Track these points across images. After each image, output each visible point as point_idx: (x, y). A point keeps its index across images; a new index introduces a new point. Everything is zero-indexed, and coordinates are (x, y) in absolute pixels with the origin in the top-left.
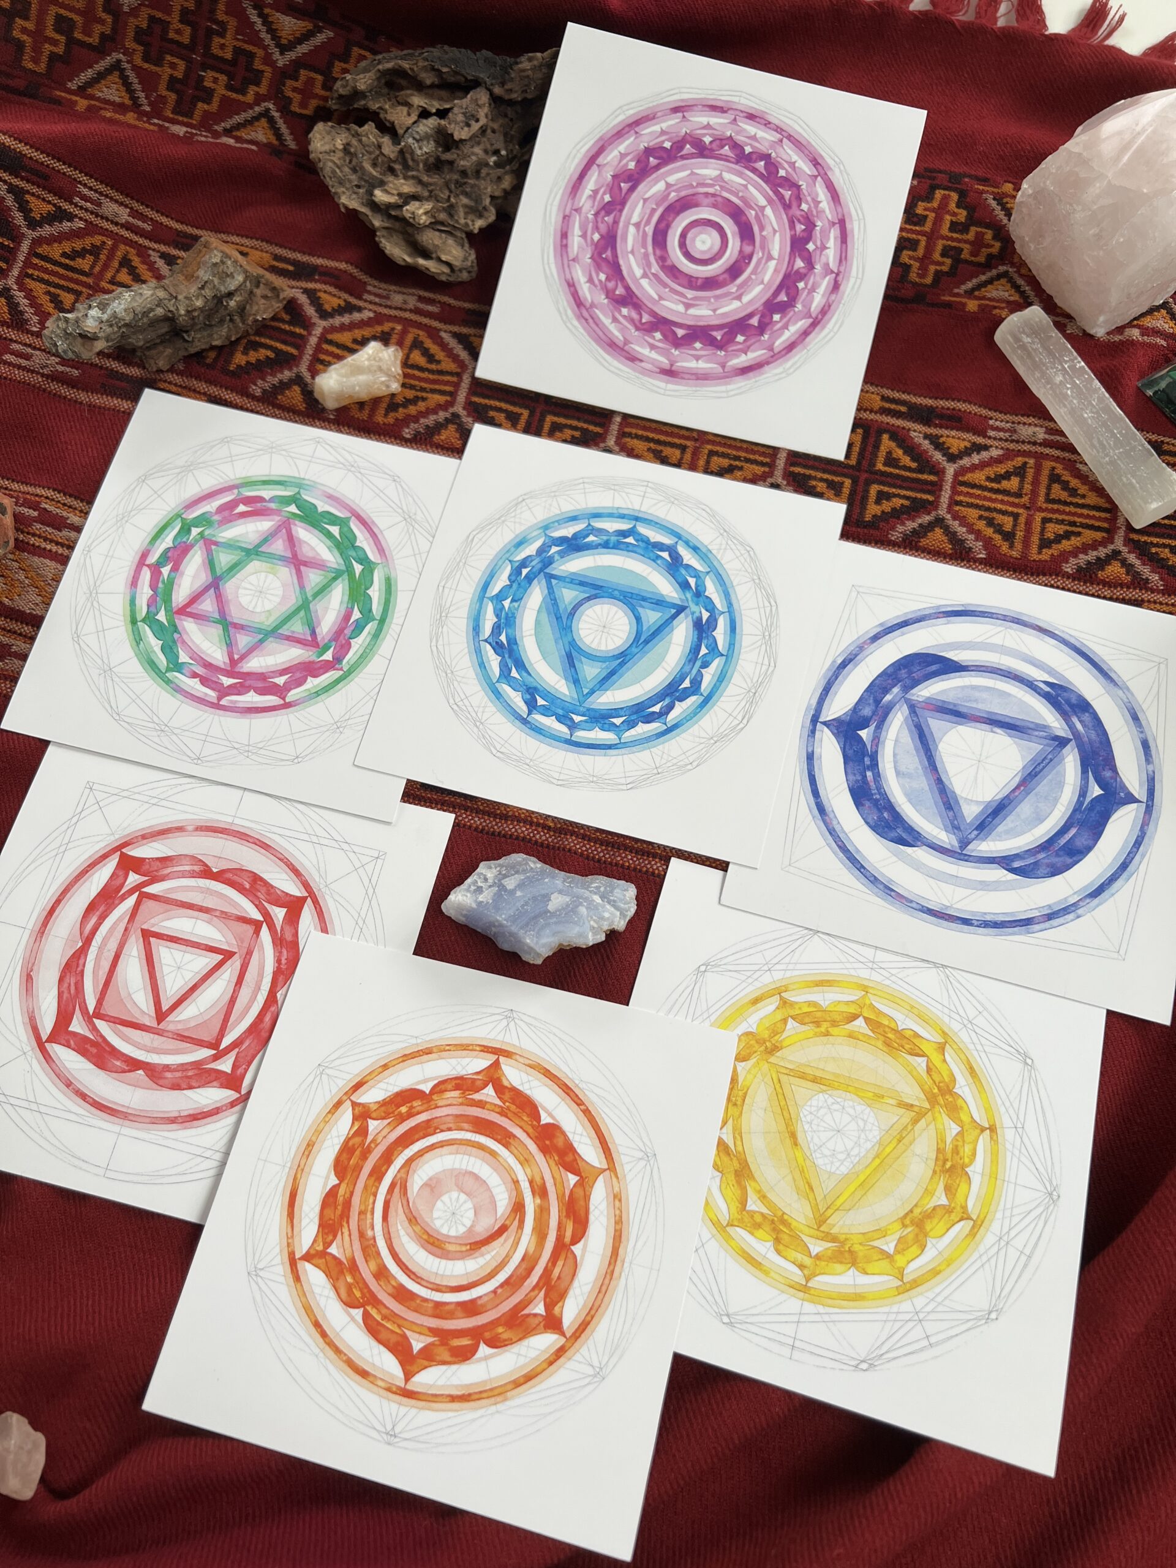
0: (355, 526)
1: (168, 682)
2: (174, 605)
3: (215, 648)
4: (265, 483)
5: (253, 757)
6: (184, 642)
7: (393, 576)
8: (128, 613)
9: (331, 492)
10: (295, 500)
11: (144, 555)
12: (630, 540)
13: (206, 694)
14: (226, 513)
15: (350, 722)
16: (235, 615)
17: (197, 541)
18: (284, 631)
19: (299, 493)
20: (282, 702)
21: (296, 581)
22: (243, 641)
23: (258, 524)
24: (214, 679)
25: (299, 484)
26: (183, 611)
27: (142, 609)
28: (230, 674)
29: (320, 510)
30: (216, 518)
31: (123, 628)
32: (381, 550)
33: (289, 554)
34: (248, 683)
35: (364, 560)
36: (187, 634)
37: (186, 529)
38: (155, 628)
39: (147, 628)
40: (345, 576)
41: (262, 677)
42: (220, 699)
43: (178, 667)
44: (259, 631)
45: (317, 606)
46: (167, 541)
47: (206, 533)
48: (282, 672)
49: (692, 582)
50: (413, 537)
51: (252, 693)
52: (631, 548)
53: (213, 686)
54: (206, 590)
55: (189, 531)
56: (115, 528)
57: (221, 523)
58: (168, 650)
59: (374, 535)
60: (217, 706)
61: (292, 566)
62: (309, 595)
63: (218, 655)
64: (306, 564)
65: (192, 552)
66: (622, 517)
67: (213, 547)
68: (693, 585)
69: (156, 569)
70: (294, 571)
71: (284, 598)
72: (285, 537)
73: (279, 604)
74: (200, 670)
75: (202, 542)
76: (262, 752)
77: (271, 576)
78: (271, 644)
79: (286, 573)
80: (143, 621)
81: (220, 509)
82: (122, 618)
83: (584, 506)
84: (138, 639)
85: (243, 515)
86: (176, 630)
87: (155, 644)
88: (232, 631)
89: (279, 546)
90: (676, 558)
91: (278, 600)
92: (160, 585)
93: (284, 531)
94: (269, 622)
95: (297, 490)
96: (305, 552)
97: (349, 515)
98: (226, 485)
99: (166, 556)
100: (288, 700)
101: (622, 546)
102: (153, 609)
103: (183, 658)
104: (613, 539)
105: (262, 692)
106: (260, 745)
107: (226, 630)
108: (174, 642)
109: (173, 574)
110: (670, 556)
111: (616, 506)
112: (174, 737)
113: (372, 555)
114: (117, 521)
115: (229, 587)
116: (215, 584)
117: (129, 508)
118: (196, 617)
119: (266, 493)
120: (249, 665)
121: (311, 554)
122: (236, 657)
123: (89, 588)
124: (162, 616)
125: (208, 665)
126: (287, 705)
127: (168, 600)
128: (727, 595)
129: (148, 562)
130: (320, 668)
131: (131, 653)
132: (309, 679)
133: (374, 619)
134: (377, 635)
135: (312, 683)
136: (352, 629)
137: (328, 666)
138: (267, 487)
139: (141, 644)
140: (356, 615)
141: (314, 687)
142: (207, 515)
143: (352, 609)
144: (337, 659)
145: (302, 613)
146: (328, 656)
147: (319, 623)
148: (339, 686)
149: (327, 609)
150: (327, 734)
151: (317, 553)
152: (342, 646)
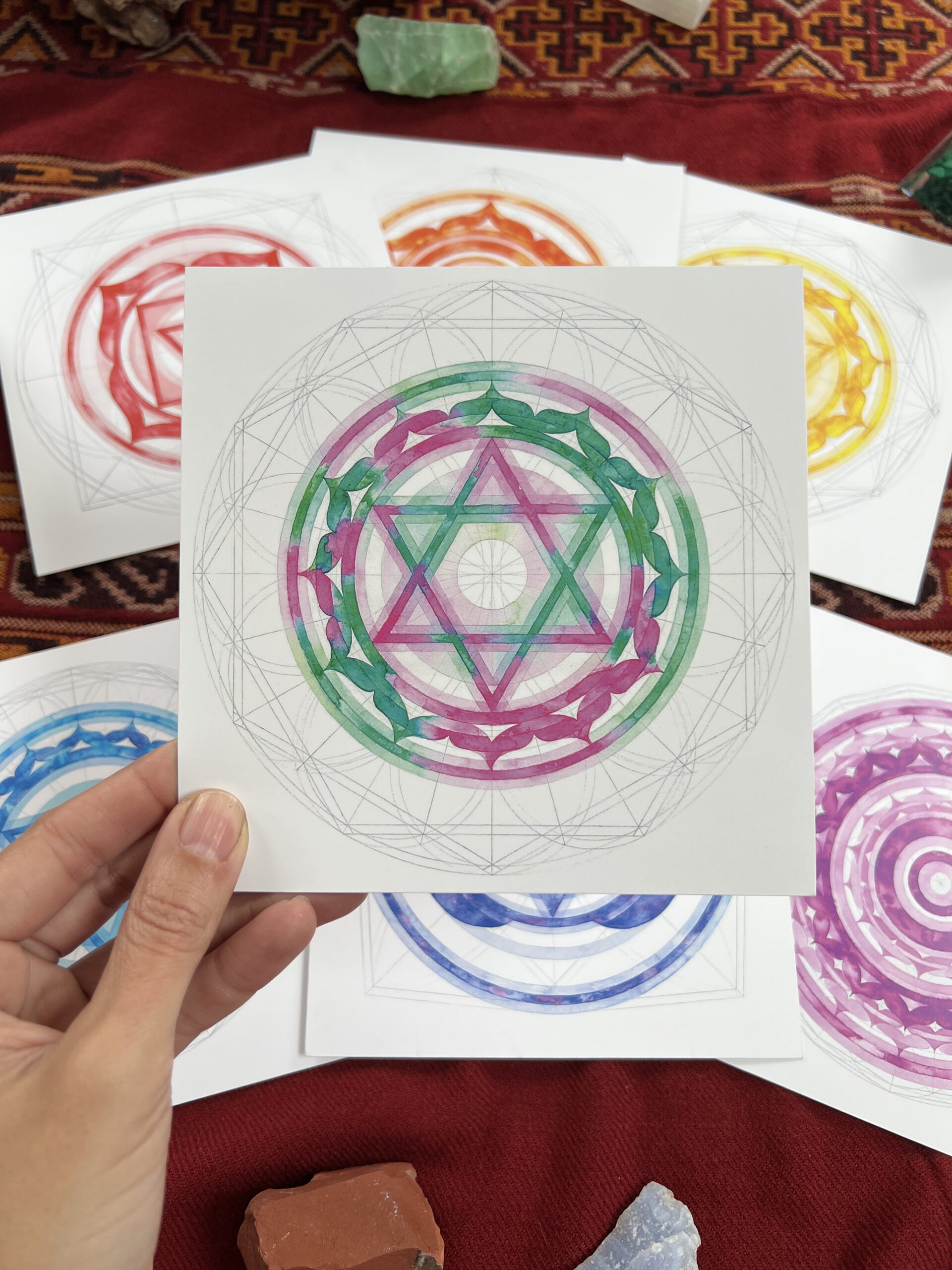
0: (600, 425)
1: (405, 754)
2: (369, 629)
3: (455, 682)
4: (435, 384)
5: (573, 842)
6: (405, 685)
7: (686, 494)
8: (305, 660)
9: (542, 374)
10: (490, 403)
11: (293, 558)
13: (468, 760)
14: (393, 454)
16: (467, 622)
17: (365, 514)
18: (549, 628)
19: (492, 389)
20: (585, 745)
21: (539, 542)
22: (494, 661)
23: (448, 459)
24: (471, 733)
25: (488, 373)
26: (386, 635)
27: (324, 650)
28: (493, 718)
29: (536, 410)
30: (380, 466)
31: (305, 686)
32: (654, 456)
33: (514, 501)
34: (524, 726)
35: (632, 479)
36: (405, 670)
37: (340, 498)
38: (354, 673)
39: (342, 677)
40: (612, 514)
41: (542, 711)
42: (491, 762)
43: (411, 727)
44: (512, 638)
45: (587, 575)
46: (318, 525)
47: (375, 495)
48: (570, 696)
50: (695, 419)
51: (535, 741)
53: (475, 744)
54: (408, 591)
55: (347, 500)
56: (228, 523)
57: (392, 473)
58: (386, 704)
59: (634, 433)
60: (490, 775)
61: (525, 519)
62: (567, 559)
63: (463, 693)
64: (544, 509)
65: (364, 534)
67: (394, 518)
69: (319, 576)
70: (531, 526)
71: (530, 575)
72: (499, 472)
73: (527, 586)
74: (446, 724)
75: (372, 513)
76: (582, 831)
77: (499, 544)
78: (538, 656)
79: (518, 532)
80: (331, 666)
81: (382, 449)
82: (298, 671)
84: (335, 699)
85: (420, 450)
86: (387, 669)
87: (363, 699)
88: (471, 648)
89: (493, 491)
91: (522, 580)
92: (336, 601)
93: (492, 461)
94: (522, 620)
95: (488, 384)
96: (538, 490)
97: (584, 407)
98: (374, 406)
99: (326, 552)
100: (593, 738)
102: (339, 645)
103: (414, 710)
105: (550, 735)
106: (577, 821)
107: (461, 649)
109: (349, 579)
113: (643, 467)
114: (228, 512)
115: (442, 579)
116: (419, 579)
117: (239, 486)
118: (412, 639)
119: (443, 403)
120: (516, 696)
121: (547, 491)
122: (492, 689)
123: (227, 634)
125: (455, 713)
126: (595, 748)
127: (357, 624)
129: (302, 569)
130: (624, 675)
131: (333, 724)
132: (614, 697)
133: (681, 575)
134: (693, 600)
135: (620, 703)
136: (651, 598)
137: (636, 669)
138: (439, 391)
139: (343, 706)
140: (650, 575)
141: (626, 707)
142: (362, 465)
143: (641, 566)
144: (646, 654)
145: (567, 593)
146: (629, 653)
147: (598, 603)
148: (663, 698)
149: (602, 576)
150: (671, 779)
151: (558, 488)
152: (646, 632)
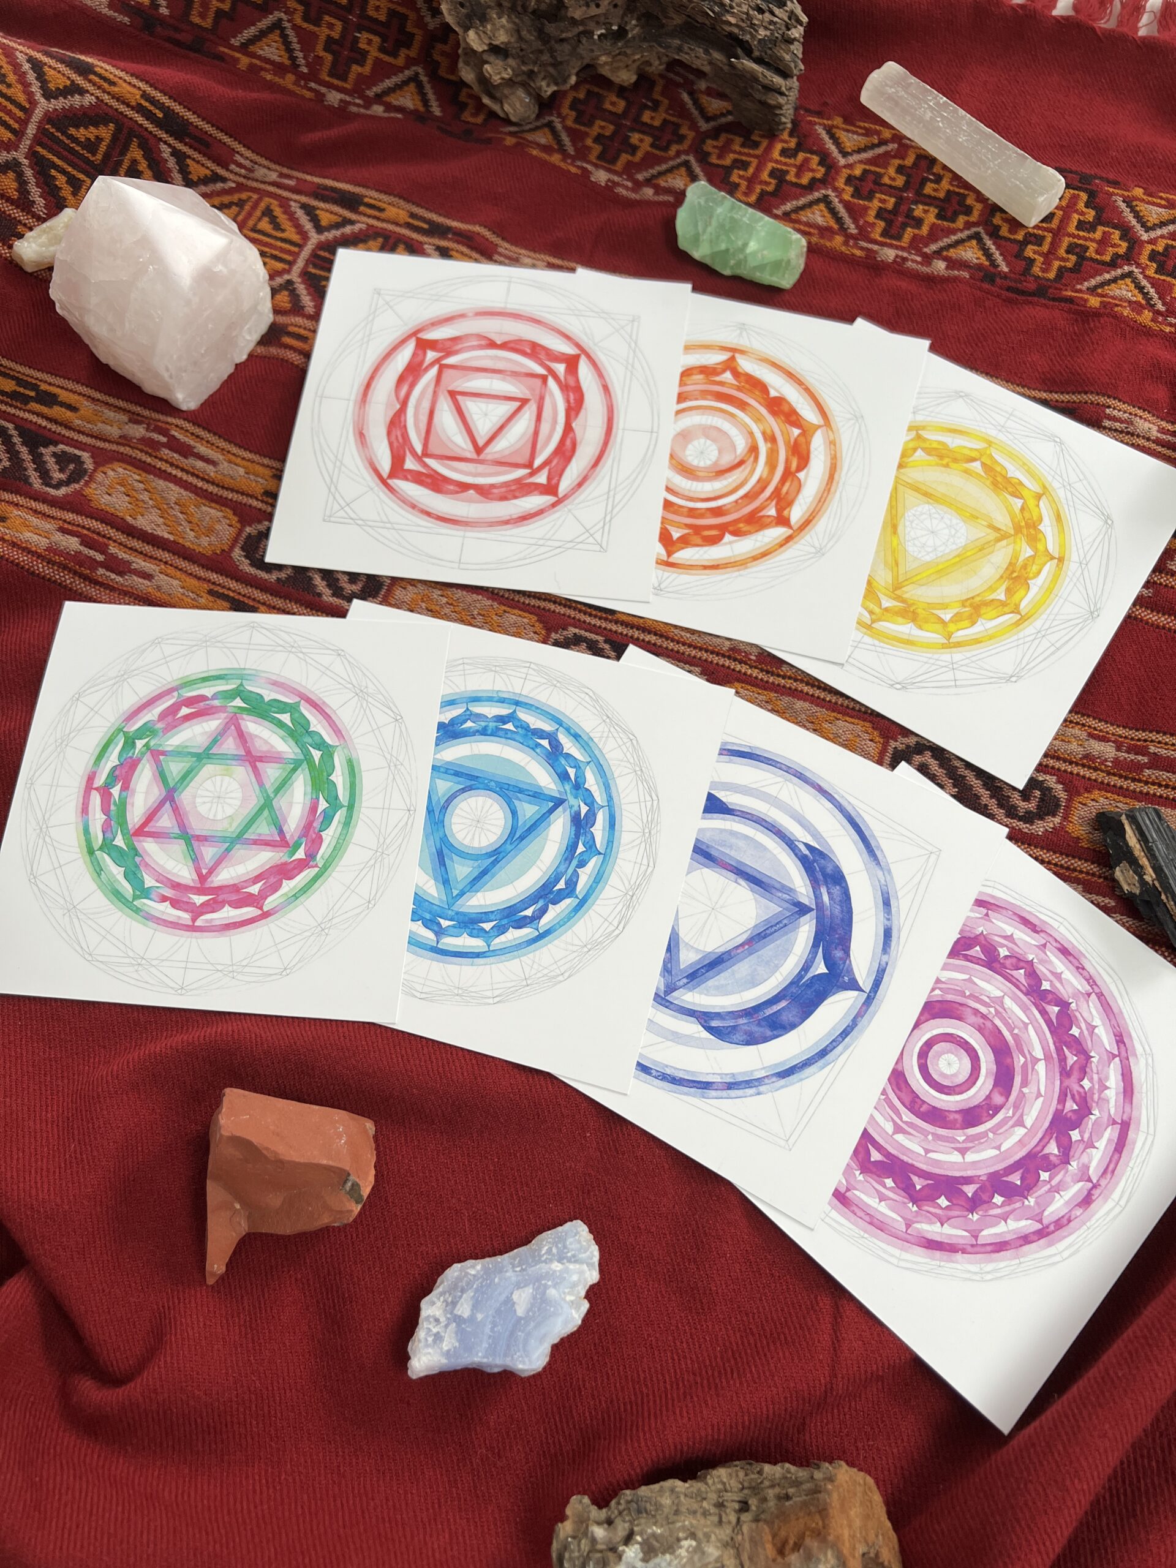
0: (306, 710)
1: (137, 910)
2: (130, 826)
3: (180, 865)
4: (205, 679)
5: (239, 977)
6: (147, 865)
7: (354, 756)
8: (84, 843)
9: (274, 677)
10: (239, 692)
11: (91, 779)
12: (509, 726)
13: (179, 917)
14: (170, 719)
15: (334, 921)
16: (197, 827)
17: (143, 754)
18: (250, 835)
19: (241, 684)
20: (259, 912)
21: (254, 780)
22: (209, 853)
23: (204, 724)
24: (185, 900)
25: (240, 675)
26: (141, 832)
27: (98, 838)
28: (201, 891)
29: (266, 699)
30: (160, 726)
31: (81, 861)
32: (338, 731)
33: (242, 752)
34: (220, 898)
35: (321, 745)
36: (149, 855)
37: (130, 743)
38: (114, 854)
39: (105, 856)
40: (305, 765)
41: (235, 888)
42: (194, 920)
43: (143, 892)
44: (224, 839)
45: (281, 803)
46: (113, 759)
47: (152, 743)
48: (256, 880)
49: (572, 772)
50: (368, 712)
51: (227, 908)
52: (509, 735)
53: (186, 907)
54: (161, 805)
55: (134, 745)
56: (55, 754)
57: (166, 730)
58: (131, 876)
59: (328, 717)
60: (192, 928)
61: (247, 764)
62: (270, 791)
63: (185, 874)
64: (261, 759)
65: (140, 766)
66: (502, 701)
67: (161, 758)
68: (572, 777)
69: (105, 792)
70: (250, 769)
71: (244, 799)
72: (235, 734)
73: (240, 806)
74: (168, 892)
75: (149, 753)
76: (247, 970)
77: (227, 778)
78: (239, 851)
79: (242, 772)
80: (101, 849)
81: (162, 716)
82: (78, 850)
83: (463, 689)
84: (98, 870)
85: (187, 718)
86: (137, 853)
87: (117, 872)
88: (195, 844)
89: (230, 745)
90: (556, 746)
91: (238, 803)
92: (113, 807)
93: (233, 727)
94: (233, 829)
95: (238, 682)
96: (259, 747)
97: (298, 699)
98: (165, 689)
99: (113, 777)
100: (265, 909)
101: (501, 733)
102: (109, 835)
103: (149, 882)
104: (492, 725)
105: (237, 904)
106: (244, 963)
107: (189, 844)
108: (137, 866)
109: (124, 794)
110: (550, 743)
111: (496, 689)
112: (153, 970)
113: (329, 738)
114: (57, 747)
115: (185, 797)
116: (170, 797)
117: (68, 731)
118: (156, 835)
119: (208, 691)
120: (220, 877)
121: (265, 748)
122: (204, 872)
123: (38, 823)
124: (119, 841)
125: (176, 886)
126: (266, 915)
127: (123, 822)
128: (607, 787)
129: (95, 785)
130: (294, 868)
131: (93, 886)
132: (285, 882)
133: (343, 806)
134: (347, 823)
135: (288, 886)
136: (321, 820)
137: (302, 865)
138: (207, 683)
139: (103, 875)
140: (323, 805)
141: (291, 890)
142: (149, 725)
143: (318, 799)
144: (311, 856)
145: (266, 813)
146: (300, 854)
147: (286, 821)
148: (317, 885)
149: (291, 804)
150: (312, 938)
151: (272, 747)
152: (313, 841)
